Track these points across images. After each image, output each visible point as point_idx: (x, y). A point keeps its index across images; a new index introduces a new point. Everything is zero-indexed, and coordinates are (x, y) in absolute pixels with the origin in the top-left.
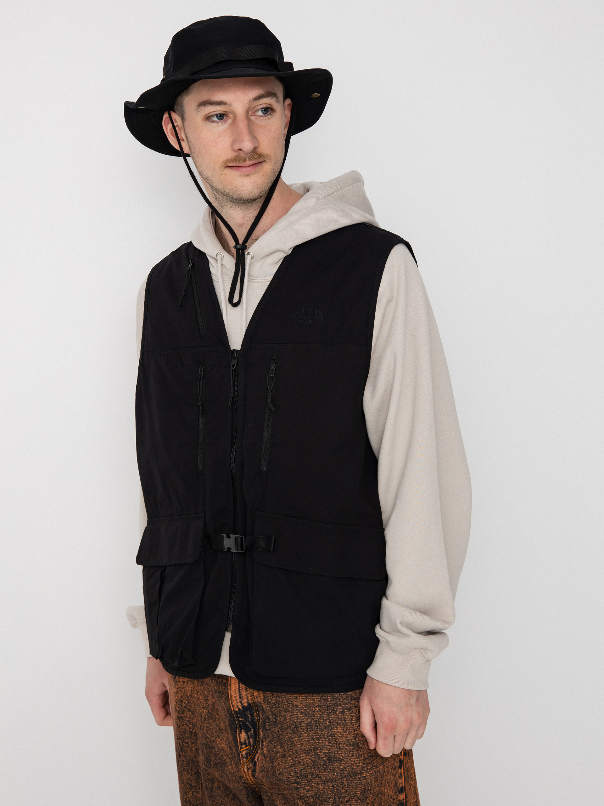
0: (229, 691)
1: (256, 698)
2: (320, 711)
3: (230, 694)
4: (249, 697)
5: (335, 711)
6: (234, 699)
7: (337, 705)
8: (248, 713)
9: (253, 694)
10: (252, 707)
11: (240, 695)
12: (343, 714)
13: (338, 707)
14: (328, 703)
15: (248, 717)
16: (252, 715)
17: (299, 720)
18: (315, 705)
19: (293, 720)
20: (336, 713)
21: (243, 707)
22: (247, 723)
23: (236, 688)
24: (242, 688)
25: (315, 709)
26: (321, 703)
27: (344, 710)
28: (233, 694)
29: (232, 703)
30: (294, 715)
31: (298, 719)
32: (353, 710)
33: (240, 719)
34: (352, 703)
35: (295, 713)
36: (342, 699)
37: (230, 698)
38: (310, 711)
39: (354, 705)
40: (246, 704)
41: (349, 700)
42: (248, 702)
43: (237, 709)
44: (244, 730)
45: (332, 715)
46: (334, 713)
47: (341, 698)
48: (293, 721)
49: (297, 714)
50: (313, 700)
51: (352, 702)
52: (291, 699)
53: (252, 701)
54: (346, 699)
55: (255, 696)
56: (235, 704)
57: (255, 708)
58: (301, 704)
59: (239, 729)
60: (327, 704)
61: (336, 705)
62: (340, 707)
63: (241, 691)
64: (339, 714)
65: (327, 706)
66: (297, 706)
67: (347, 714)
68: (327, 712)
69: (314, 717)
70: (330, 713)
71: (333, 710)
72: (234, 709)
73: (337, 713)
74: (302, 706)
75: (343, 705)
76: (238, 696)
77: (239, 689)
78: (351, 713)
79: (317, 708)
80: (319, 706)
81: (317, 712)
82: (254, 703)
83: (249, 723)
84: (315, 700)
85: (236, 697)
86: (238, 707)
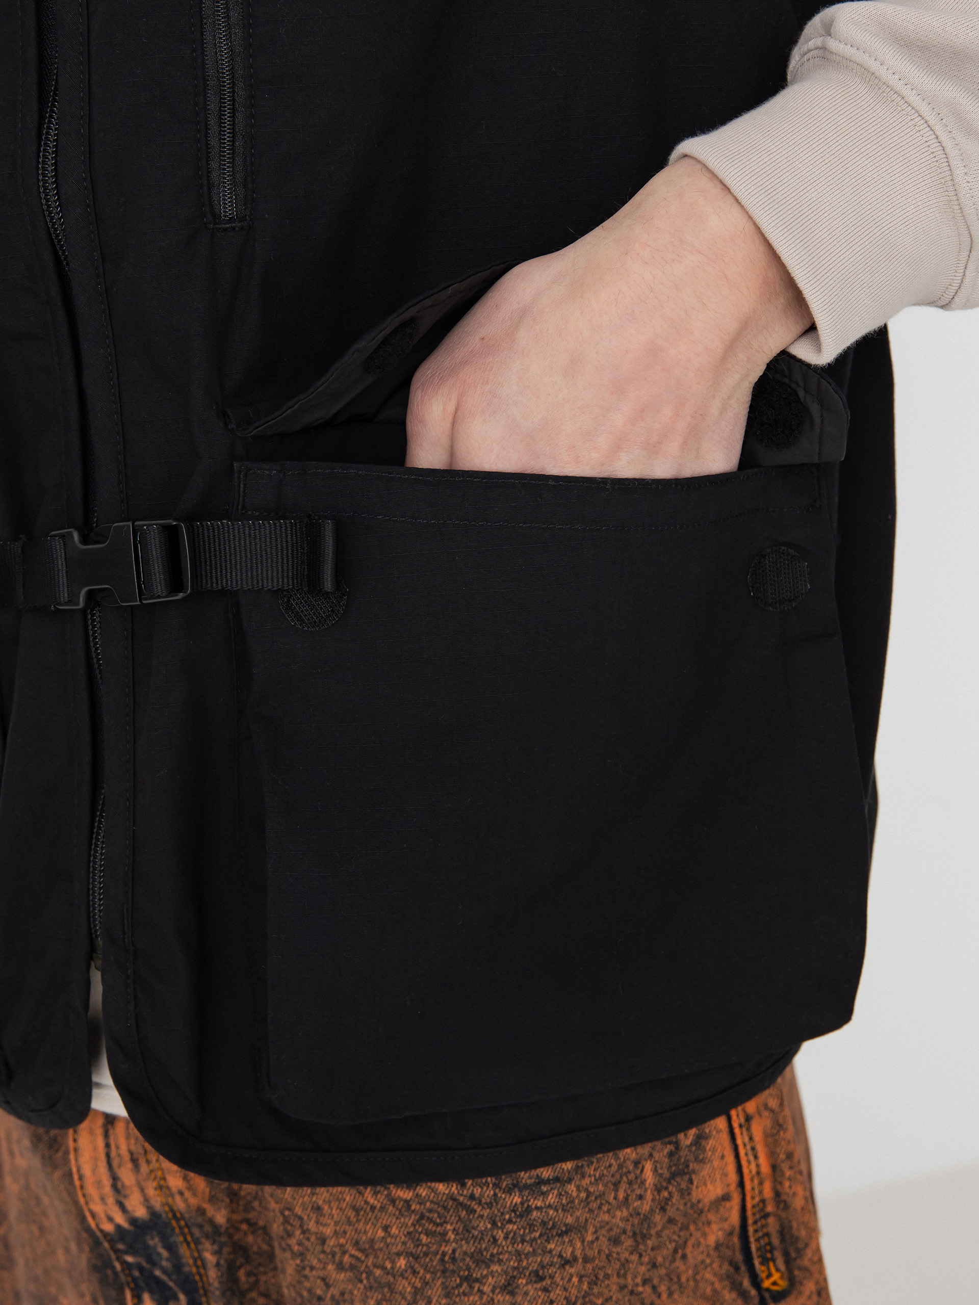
0: (72, 1156)
1: (178, 1198)
2: (414, 1272)
3: (78, 1171)
4: (151, 1192)
5: (477, 1280)
6: (91, 1190)
7: (483, 1262)
8: (154, 1241)
9: (162, 1182)
10: (167, 1224)
11: (115, 1179)
12: (512, 1294)
13: (488, 1267)
14: (448, 1249)
15: (159, 1254)
16: (171, 1248)
17: (334, 1291)
18: (394, 1250)
19: (307, 1284)
20: (479, 1290)
21: (134, 1221)
22: (158, 1273)
23: (95, 1149)
24: (119, 1155)
25: (393, 1262)
26: (418, 1243)
27: (515, 1277)
28: (87, 1171)
29: (87, 1203)
30: (312, 1268)
31: (328, 1286)
32: (552, 1277)
33: (130, 1259)
34: (551, 1251)
35: (315, 1262)
36: (506, 1238)
37: (77, 1183)
38: (375, 1266)
39: (560, 1256)
40: (141, 1212)
41: (534, 1239)
42: (150, 1208)
43: (108, 1227)
44: (151, 1292)
45: (464, 1294)
46: (471, 1287)
47: (500, 1235)
48: (310, 1291)
49: (324, 1268)
50: (386, 1228)
51: (551, 1246)
52: (298, 1210)
53: (163, 1205)
54: (523, 1236)
55: (174, 1190)
56: (97, 1208)
57: (181, 1228)
58: (336, 1233)
59: (132, 1290)
60: (444, 1254)
61: (480, 1260)
62: (496, 1268)
63: (115, 1163)
64: (493, 1291)
65: (442, 1260)
66: (323, 1240)
67: (526, 1294)
68: (443, 1283)
69: (392, 1291)
70: (453, 1288)
71: (467, 1279)
72: (97, 1226)
73: (486, 1289)
74: (342, 1241)
75: (509, 1260)
76: (107, 1182)
77: (108, 1156)
78: (546, 1290)
79: (402, 1263)
80: (409, 1254)
81: (402, 1275)
82: (172, 1210)
83: (164, 1271)
84: (394, 1231)
85: (99, 1184)
86: (110, 1219)
